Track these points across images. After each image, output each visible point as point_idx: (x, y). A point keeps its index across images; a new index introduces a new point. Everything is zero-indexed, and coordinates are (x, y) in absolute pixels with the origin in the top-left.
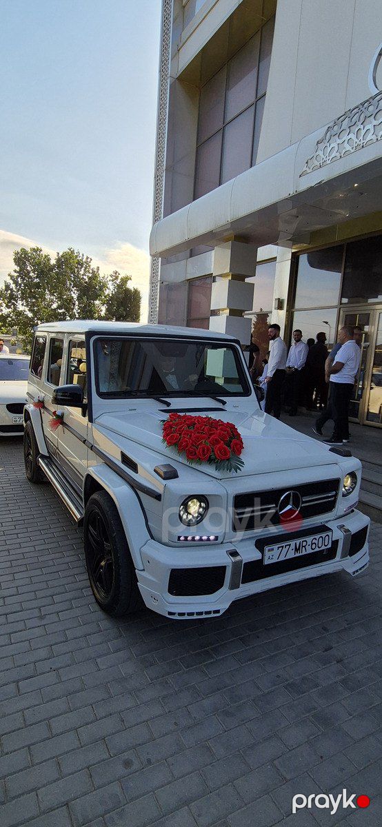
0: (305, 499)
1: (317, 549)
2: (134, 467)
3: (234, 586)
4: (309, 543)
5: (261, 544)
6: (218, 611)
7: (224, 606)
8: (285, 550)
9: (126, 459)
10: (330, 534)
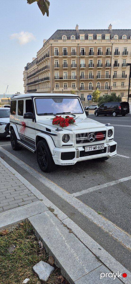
0: (96, 136)
1: (100, 149)
2: (49, 130)
3: (77, 157)
4: (98, 147)
5: (84, 147)
6: (74, 163)
7: (75, 162)
8: (91, 148)
9: (47, 129)
10: (103, 145)
